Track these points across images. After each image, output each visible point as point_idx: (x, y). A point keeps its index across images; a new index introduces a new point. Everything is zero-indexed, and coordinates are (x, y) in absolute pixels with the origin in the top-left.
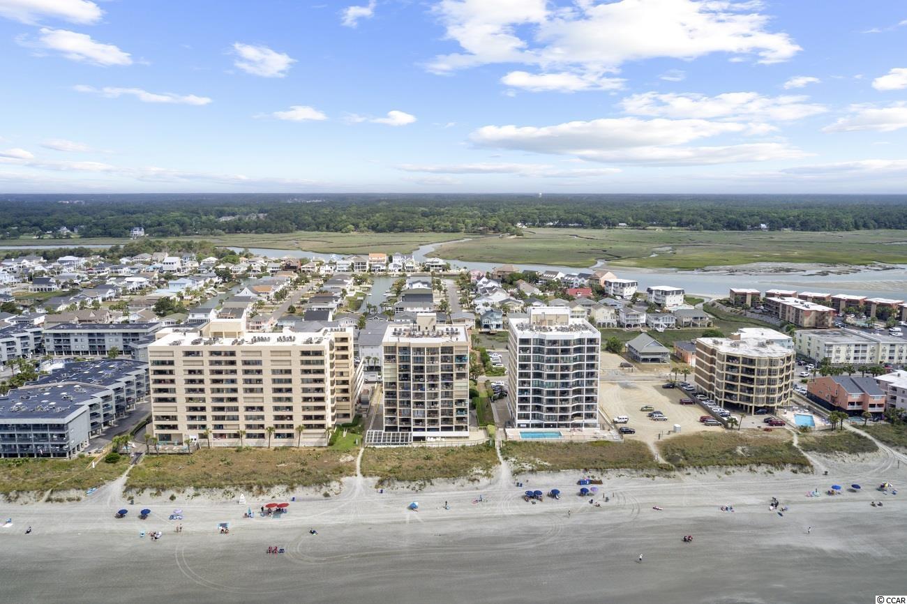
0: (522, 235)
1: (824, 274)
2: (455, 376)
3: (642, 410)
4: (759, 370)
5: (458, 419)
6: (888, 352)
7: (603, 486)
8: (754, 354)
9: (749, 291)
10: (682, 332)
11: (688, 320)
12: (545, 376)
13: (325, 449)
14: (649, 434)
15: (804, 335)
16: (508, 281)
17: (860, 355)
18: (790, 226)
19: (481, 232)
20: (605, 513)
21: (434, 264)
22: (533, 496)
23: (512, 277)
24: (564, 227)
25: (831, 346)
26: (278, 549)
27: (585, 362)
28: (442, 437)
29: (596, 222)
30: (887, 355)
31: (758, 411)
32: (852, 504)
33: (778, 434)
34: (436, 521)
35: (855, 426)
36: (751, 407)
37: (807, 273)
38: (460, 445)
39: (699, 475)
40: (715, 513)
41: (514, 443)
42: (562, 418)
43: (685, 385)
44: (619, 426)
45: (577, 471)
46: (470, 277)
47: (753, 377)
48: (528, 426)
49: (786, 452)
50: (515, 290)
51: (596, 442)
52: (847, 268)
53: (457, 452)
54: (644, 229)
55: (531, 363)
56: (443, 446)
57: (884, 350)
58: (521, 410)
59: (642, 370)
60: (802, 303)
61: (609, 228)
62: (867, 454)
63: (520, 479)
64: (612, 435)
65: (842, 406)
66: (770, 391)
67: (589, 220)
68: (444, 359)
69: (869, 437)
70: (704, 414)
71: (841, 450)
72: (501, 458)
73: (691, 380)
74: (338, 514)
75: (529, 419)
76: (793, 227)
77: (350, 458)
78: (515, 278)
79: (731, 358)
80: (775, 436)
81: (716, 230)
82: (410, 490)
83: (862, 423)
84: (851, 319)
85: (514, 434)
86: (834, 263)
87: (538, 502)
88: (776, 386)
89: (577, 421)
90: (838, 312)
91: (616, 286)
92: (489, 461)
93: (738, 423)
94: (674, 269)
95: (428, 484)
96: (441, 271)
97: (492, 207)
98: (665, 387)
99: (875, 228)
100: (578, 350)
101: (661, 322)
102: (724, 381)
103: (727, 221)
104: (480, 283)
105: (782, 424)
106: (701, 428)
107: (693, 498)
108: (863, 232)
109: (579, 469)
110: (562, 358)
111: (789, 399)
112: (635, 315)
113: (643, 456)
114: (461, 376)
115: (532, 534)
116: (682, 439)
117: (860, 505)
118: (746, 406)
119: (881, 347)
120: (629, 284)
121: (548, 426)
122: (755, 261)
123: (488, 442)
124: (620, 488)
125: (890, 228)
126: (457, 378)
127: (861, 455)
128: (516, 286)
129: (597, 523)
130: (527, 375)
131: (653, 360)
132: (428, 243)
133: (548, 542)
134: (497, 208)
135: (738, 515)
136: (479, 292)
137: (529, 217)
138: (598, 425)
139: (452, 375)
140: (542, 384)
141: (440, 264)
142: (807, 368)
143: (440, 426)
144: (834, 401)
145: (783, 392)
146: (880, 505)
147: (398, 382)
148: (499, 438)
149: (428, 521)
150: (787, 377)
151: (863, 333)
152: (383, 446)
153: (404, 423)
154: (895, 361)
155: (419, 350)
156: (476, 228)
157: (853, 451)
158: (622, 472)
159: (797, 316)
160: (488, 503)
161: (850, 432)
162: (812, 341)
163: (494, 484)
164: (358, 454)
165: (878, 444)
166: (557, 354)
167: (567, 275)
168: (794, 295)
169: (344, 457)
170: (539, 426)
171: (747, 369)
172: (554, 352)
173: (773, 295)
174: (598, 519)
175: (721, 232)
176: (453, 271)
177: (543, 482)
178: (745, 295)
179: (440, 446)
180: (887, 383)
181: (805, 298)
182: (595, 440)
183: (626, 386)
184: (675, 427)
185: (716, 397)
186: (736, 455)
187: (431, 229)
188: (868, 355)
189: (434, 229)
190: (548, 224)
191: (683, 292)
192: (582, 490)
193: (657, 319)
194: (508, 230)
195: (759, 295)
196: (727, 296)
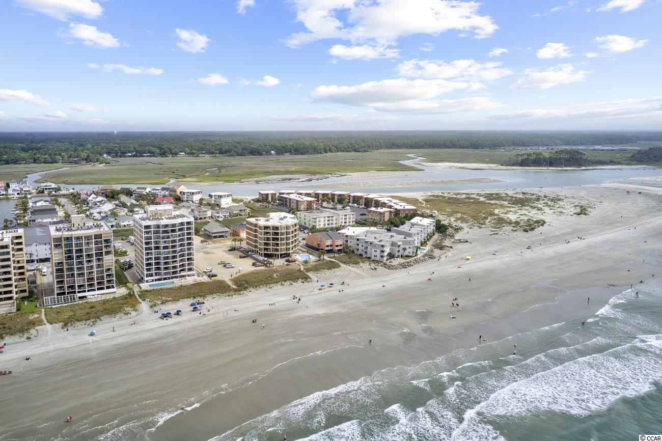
0: (110, 163)
1: (310, 180)
2: (104, 253)
3: (219, 264)
4: (281, 233)
5: (108, 281)
6: (343, 219)
7: (205, 304)
8: (278, 224)
9: (270, 192)
10: (234, 220)
11: (236, 212)
12: (162, 248)
13: (15, 314)
14: (225, 276)
15: (301, 214)
16: (111, 196)
17: (330, 222)
18: (289, 152)
19: (76, 162)
20: (209, 318)
21: (48, 187)
22: (166, 316)
23: (113, 193)
24: (140, 156)
25: (316, 218)
26: (7, 372)
27: (186, 237)
28: (98, 295)
29: (163, 152)
30: (343, 221)
31: (282, 256)
32: (330, 292)
33: (293, 266)
34: (110, 338)
35: (329, 258)
36: (278, 254)
37: (301, 180)
38: (112, 297)
39: (256, 291)
40: (267, 307)
41: (147, 291)
42: (174, 273)
43: (241, 248)
44: (208, 273)
45: (189, 299)
46: (80, 195)
47: (278, 237)
48: (153, 281)
49: (298, 273)
50: (117, 202)
51: (196, 283)
52: (322, 176)
53: (111, 301)
54: (197, 156)
55: (153, 240)
56: (100, 299)
57: (342, 219)
58: (147, 271)
59: (214, 242)
60: (299, 197)
61: (173, 157)
62: (336, 269)
63: (156, 309)
64: (205, 279)
65: (323, 248)
66: (287, 244)
67: (158, 151)
68: (96, 243)
69: (337, 261)
70: (253, 261)
71: (324, 269)
72: (140, 300)
73: (244, 245)
74: (41, 347)
75: (153, 276)
76: (291, 153)
77: (36, 316)
78: (115, 194)
79: (266, 227)
80: (292, 268)
81: (244, 156)
82: (86, 326)
83: (333, 256)
84: (325, 204)
85: (145, 286)
86: (314, 174)
87: (169, 319)
88: (290, 241)
89: (183, 274)
90: (318, 201)
91: (188, 194)
92: (133, 303)
93: (273, 263)
94: (221, 182)
95: (98, 320)
96: (54, 193)
97: (80, 143)
98: (229, 250)
99: (335, 152)
100: (181, 230)
101: (221, 215)
102: (263, 241)
103: (251, 149)
104: (90, 198)
105: (295, 261)
106: (253, 268)
107: (254, 303)
108: (329, 154)
109: (190, 298)
110: (172, 235)
111: (297, 248)
112: (204, 211)
113: (224, 287)
114: (108, 253)
115: (170, 335)
116: (244, 275)
117: (333, 293)
118: (276, 254)
119: (340, 217)
120: (196, 192)
121: (165, 279)
122: (271, 175)
123: (130, 292)
124: (214, 304)
125: (343, 151)
126: (105, 255)
127: (333, 270)
128: (118, 199)
129: (205, 323)
130: (150, 249)
131: (220, 237)
132: (33, 172)
133: (180, 336)
134: (84, 143)
135: (278, 306)
136: (90, 205)
137: (112, 150)
138: (196, 275)
139: (102, 253)
140: (160, 253)
141: (52, 187)
142: (304, 232)
143: (96, 287)
144: (319, 246)
145: (294, 244)
146: (343, 291)
147: (65, 261)
148: (136, 289)
149: (104, 340)
150: (295, 235)
151: (331, 210)
152: (58, 306)
153: (70, 289)
154: (348, 224)
155: (78, 238)
156: (71, 159)
157: (329, 269)
158: (214, 295)
159: (297, 205)
160: (140, 324)
161: (327, 260)
162: (307, 217)
163: (140, 314)
164: (41, 312)
165: (340, 264)
166: (169, 233)
167: (153, 189)
168: (295, 193)
169: (31, 316)
170: (159, 280)
171: (275, 233)
172: (166, 232)
173: (283, 194)
174: (206, 321)
175: (247, 156)
176: (63, 192)
177: (171, 307)
178: (267, 195)
179: (98, 300)
180: (343, 234)
181: (301, 194)
182: (195, 282)
183: (207, 253)
184: (239, 270)
185: (259, 251)
186: (274, 278)
187: (33, 161)
188: (334, 222)
189: (35, 161)
190: (128, 155)
191: (231, 195)
192: (194, 308)
193: (218, 213)
194: (97, 160)
195: (275, 194)
196: (257, 197)
